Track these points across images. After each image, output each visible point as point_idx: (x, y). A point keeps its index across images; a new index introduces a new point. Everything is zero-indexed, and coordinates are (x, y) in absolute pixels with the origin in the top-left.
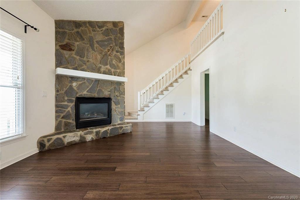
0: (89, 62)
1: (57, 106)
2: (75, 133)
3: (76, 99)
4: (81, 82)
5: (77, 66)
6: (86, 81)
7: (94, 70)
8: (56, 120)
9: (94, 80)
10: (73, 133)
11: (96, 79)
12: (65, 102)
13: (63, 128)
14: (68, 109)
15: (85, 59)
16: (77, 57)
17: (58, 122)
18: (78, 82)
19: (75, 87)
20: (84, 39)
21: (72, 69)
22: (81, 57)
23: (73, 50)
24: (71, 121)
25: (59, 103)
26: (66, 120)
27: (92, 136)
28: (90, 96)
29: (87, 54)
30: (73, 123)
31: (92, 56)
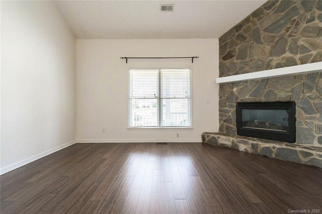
0: (252, 61)
1: (220, 111)
2: (228, 137)
3: (237, 104)
4: (243, 86)
5: (238, 70)
6: (248, 83)
7: (260, 67)
8: (220, 122)
9: (260, 80)
10: (226, 137)
11: (263, 79)
12: (226, 107)
13: (224, 130)
14: (229, 114)
15: (248, 59)
16: (238, 61)
17: (221, 124)
18: (239, 87)
19: (236, 92)
20: (245, 38)
21: (232, 75)
22: (243, 59)
23: (234, 56)
24: (232, 126)
25: (222, 108)
26: (228, 123)
27: (246, 147)
28: (253, 100)
29: (250, 52)
30: (234, 129)
31: (257, 52)
